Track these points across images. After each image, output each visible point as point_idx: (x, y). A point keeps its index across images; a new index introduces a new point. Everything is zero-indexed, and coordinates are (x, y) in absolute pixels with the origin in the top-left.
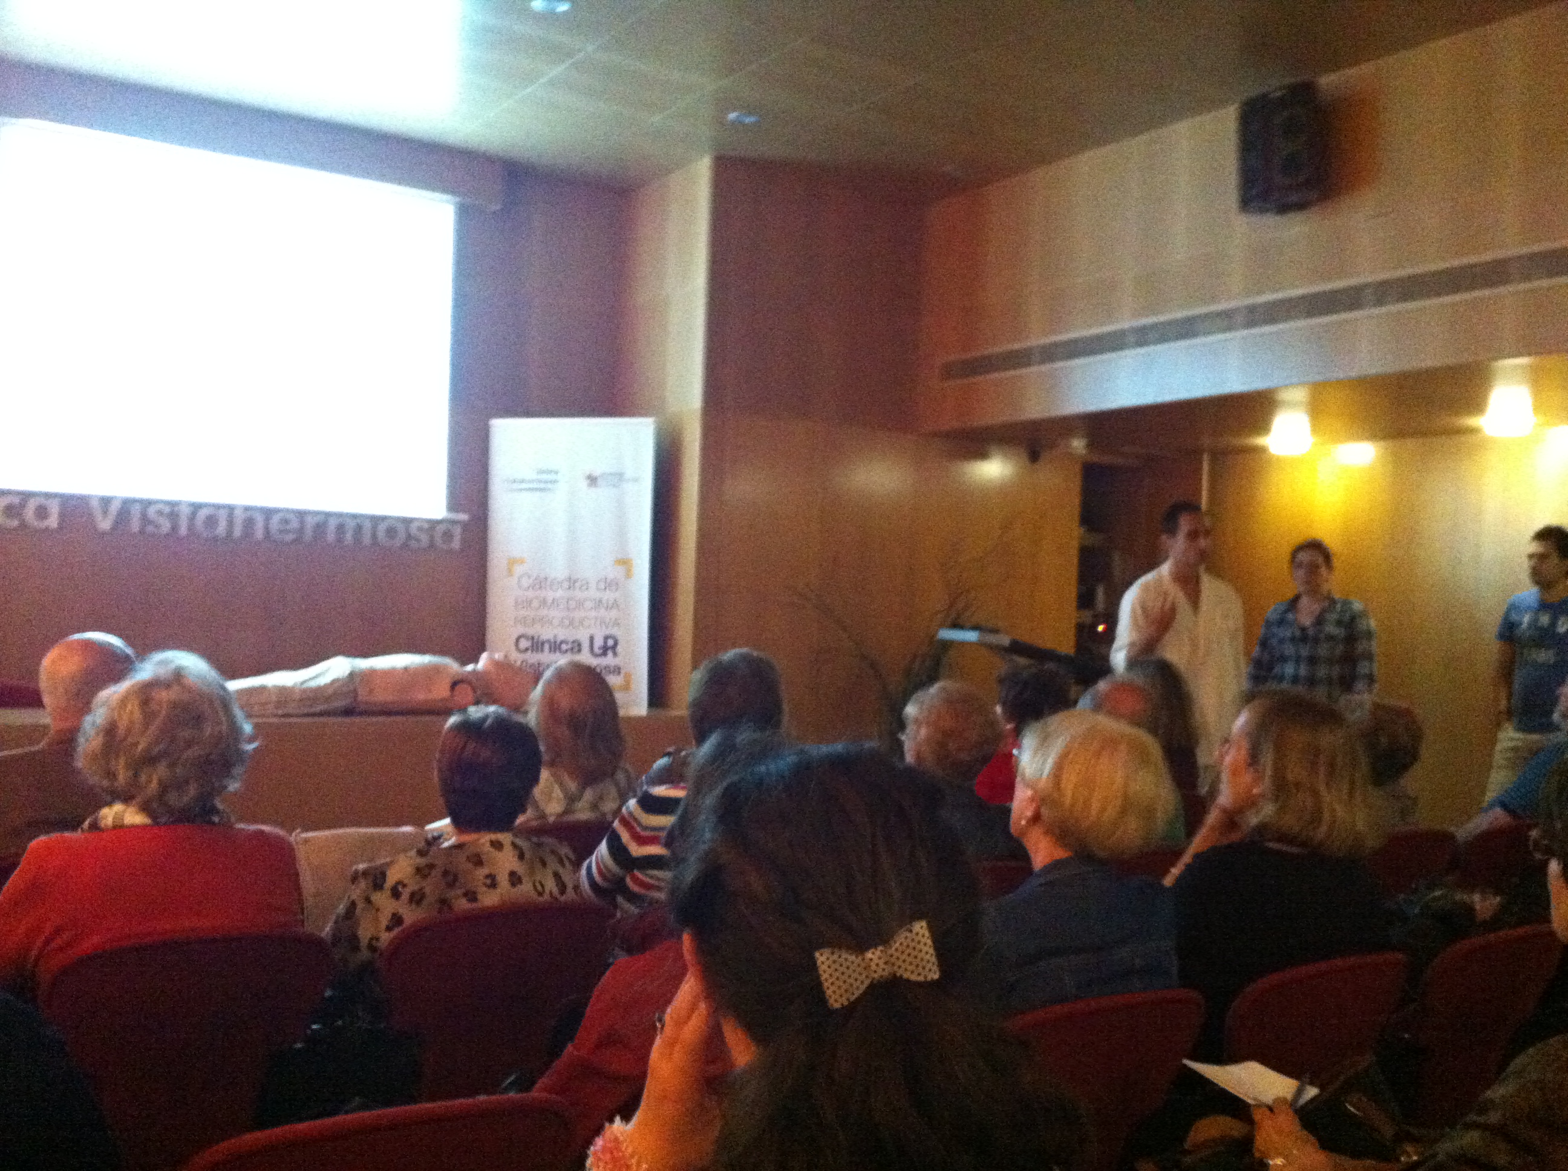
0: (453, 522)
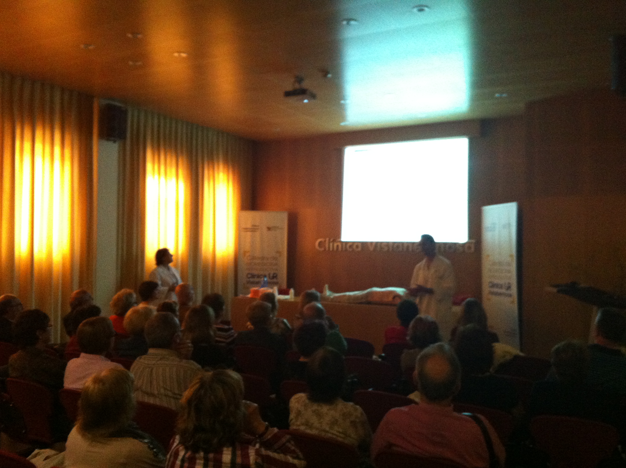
0: (471, 243)
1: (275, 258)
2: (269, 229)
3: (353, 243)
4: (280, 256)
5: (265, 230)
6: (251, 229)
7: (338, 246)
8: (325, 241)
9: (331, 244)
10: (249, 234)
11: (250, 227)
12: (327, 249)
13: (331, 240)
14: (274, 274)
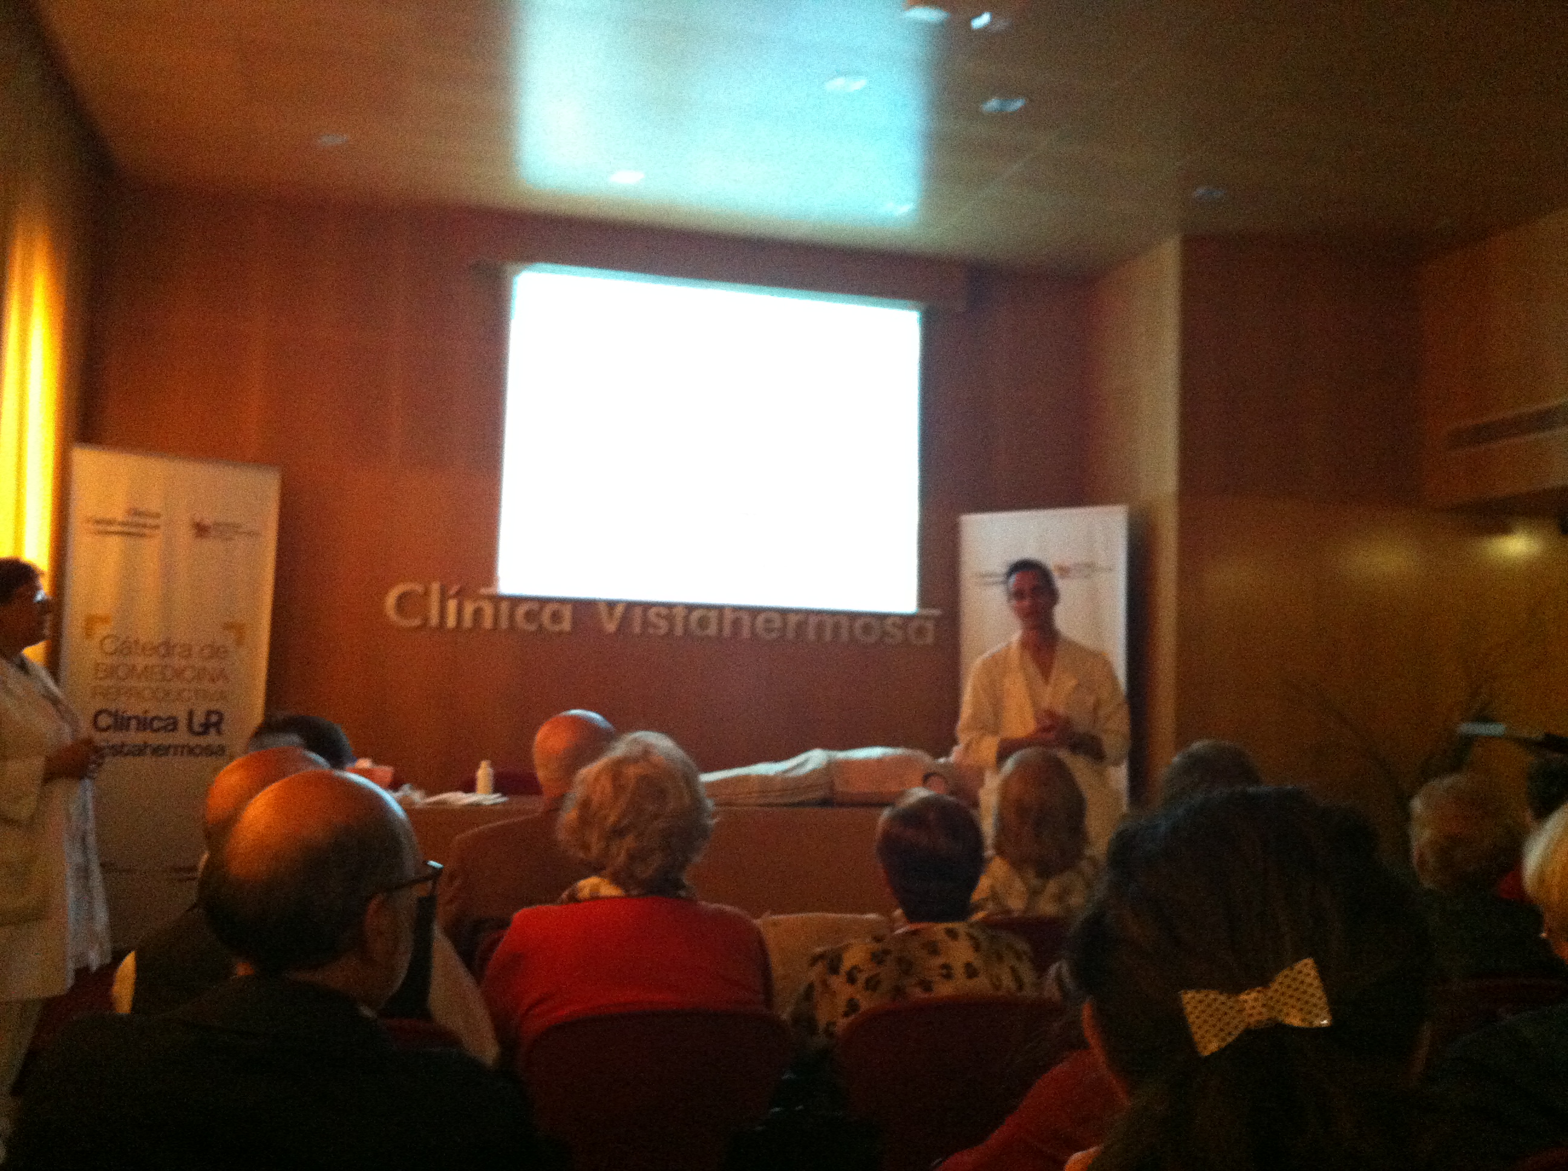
0: (927, 618)
1: (217, 652)
2: (201, 530)
3: (543, 602)
4: (239, 642)
5: (184, 534)
6: (123, 524)
7: (478, 613)
8: (427, 593)
9: (452, 605)
10: (114, 543)
11: (120, 518)
12: (434, 620)
13: (453, 591)
14: (209, 713)
